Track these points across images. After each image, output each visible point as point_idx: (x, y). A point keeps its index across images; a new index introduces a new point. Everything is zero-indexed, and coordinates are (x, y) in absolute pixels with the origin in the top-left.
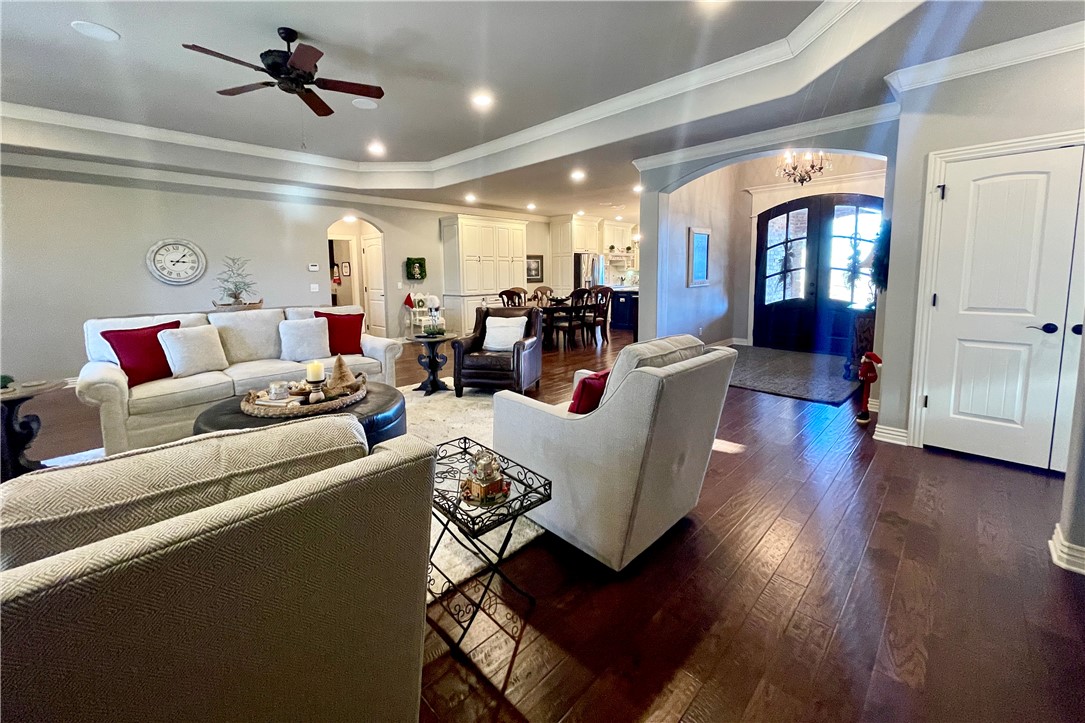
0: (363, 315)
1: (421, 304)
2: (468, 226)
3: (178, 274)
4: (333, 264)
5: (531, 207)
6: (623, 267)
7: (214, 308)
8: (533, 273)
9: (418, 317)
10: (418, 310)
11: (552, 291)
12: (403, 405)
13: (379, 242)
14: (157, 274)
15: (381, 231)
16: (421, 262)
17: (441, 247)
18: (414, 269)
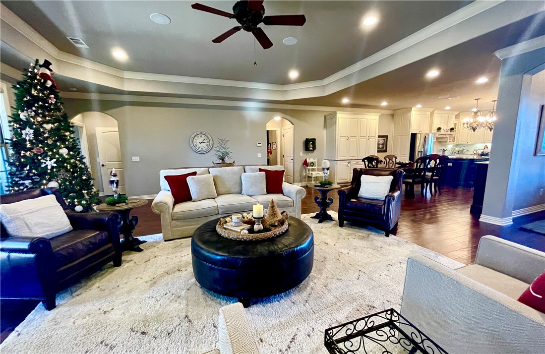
0: (284, 171)
1: (313, 164)
2: (342, 117)
3: (202, 149)
4: (268, 143)
5: (384, 104)
6: (446, 142)
7: (213, 165)
8: (381, 146)
9: (310, 172)
10: (310, 168)
11: (396, 158)
12: (312, 240)
13: (292, 130)
14: (194, 148)
15: (293, 124)
16: (314, 141)
17: (325, 132)
18: (309, 145)
